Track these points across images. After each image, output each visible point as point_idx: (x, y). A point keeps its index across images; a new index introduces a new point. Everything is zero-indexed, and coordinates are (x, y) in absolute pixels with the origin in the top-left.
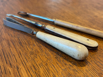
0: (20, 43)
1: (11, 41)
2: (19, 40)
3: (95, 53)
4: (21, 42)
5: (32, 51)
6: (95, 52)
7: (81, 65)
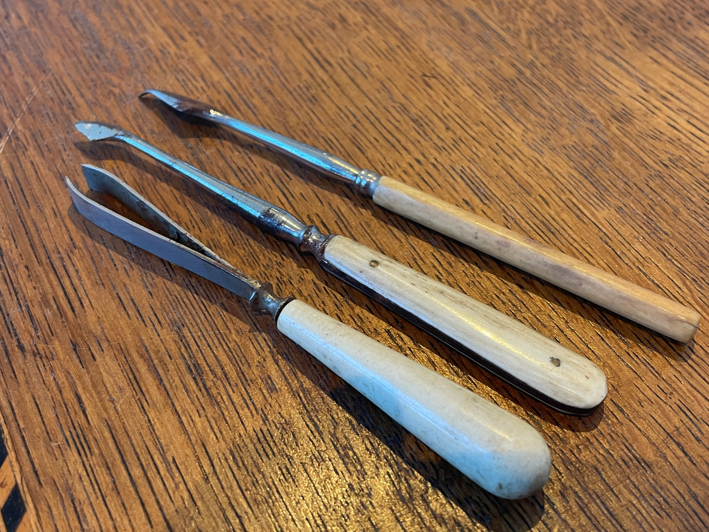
0: (196, 371)
1: (142, 356)
2: (187, 347)
3: (588, 435)
4: (197, 366)
5: (265, 429)
6: (588, 430)
7: (511, 521)
